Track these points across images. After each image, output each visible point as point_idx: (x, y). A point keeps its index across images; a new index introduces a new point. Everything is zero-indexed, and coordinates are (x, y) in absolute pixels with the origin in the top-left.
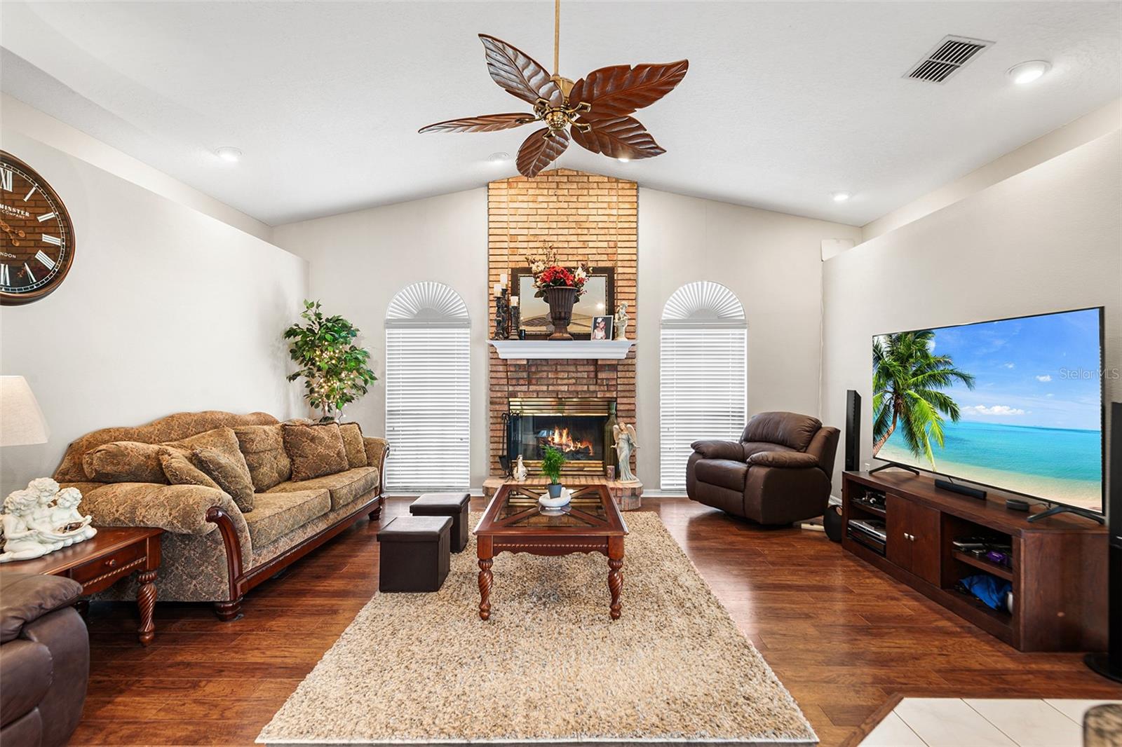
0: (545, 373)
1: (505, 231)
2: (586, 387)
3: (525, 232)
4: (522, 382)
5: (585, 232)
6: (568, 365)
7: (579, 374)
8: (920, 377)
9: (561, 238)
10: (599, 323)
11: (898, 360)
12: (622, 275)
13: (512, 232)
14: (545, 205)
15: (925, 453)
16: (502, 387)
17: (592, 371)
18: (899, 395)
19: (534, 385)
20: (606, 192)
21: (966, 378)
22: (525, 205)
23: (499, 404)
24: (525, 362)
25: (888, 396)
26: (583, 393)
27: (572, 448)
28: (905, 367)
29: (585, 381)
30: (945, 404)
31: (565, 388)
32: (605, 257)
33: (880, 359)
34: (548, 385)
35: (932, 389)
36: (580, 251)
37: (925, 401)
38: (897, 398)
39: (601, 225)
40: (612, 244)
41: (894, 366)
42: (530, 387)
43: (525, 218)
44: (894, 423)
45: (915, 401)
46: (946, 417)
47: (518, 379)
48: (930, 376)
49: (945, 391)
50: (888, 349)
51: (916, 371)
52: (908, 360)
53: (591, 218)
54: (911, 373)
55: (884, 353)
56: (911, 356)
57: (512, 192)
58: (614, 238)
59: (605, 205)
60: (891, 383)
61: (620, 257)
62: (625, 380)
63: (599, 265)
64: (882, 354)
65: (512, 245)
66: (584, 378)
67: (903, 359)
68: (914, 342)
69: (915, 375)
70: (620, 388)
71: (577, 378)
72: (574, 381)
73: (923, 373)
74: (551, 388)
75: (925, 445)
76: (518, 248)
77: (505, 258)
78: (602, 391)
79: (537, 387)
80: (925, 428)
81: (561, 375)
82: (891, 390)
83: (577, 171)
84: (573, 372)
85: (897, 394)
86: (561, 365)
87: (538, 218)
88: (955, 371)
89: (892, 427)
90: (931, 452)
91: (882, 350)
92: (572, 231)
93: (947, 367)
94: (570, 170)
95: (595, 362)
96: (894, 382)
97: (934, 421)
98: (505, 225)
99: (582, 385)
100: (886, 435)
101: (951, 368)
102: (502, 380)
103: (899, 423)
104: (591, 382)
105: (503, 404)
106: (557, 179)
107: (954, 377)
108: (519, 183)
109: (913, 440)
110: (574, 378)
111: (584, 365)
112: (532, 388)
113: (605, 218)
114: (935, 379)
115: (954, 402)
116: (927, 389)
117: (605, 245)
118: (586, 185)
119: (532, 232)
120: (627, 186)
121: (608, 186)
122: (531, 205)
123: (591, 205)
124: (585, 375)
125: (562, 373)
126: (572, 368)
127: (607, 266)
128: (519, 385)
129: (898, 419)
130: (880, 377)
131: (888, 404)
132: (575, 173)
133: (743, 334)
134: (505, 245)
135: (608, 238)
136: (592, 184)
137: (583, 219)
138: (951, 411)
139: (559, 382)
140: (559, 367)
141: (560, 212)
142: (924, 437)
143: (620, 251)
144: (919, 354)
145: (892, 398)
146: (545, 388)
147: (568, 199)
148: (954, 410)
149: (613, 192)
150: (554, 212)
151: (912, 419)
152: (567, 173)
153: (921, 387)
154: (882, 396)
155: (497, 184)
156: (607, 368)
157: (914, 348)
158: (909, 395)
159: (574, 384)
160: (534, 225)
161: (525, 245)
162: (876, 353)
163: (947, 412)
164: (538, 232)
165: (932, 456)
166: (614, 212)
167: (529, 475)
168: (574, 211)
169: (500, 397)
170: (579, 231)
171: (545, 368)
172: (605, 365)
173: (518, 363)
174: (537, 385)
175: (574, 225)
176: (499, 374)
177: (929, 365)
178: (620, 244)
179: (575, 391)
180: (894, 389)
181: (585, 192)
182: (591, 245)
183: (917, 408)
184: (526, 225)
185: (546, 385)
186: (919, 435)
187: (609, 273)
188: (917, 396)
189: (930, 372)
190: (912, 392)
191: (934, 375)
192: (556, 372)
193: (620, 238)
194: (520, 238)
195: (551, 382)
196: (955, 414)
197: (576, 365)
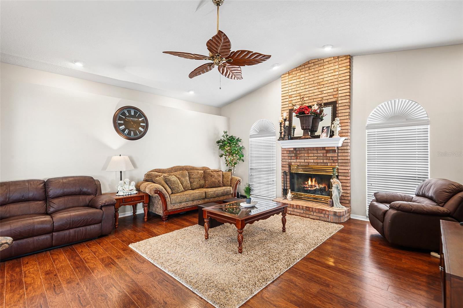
0: (303, 154)
1: (287, 94)
2: (322, 160)
3: (295, 93)
4: (293, 158)
5: (322, 86)
6: (313, 150)
7: (319, 154)
9: (311, 92)
10: (324, 130)
12: (341, 104)
13: (290, 94)
14: (304, 79)
16: (286, 160)
17: (325, 153)
19: (298, 159)
20: (332, 65)
22: (295, 81)
23: (285, 167)
24: (292, 149)
26: (320, 163)
27: (317, 187)
29: (321, 158)
31: (312, 161)
32: (332, 97)
34: (305, 159)
36: (320, 96)
39: (330, 81)
40: (335, 90)
42: (297, 160)
43: (295, 87)
47: (291, 157)
53: (325, 79)
57: (290, 76)
58: (337, 86)
59: (332, 71)
61: (340, 95)
62: (343, 157)
63: (329, 101)
65: (290, 99)
66: (321, 156)
70: (339, 161)
71: (317, 156)
72: (316, 158)
74: (306, 161)
76: (292, 100)
77: (287, 106)
78: (330, 163)
79: (300, 160)
81: (310, 155)
83: (318, 59)
84: (316, 153)
86: (310, 150)
87: (300, 85)
92: (316, 88)
94: (314, 59)
95: (324, 148)
98: (287, 91)
99: (320, 159)
102: (286, 157)
104: (325, 158)
105: (286, 167)
106: (309, 65)
108: (293, 72)
110: (316, 156)
111: (321, 150)
112: (298, 161)
113: (332, 78)
117: (332, 90)
118: (322, 64)
119: (298, 92)
120: (344, 58)
121: (334, 61)
122: (298, 80)
123: (325, 73)
124: (322, 155)
125: (311, 154)
126: (315, 152)
127: (333, 101)
132: (317, 60)
133: (427, 129)
134: (287, 100)
135: (333, 87)
136: (325, 63)
137: (321, 80)
139: (310, 158)
140: (309, 151)
141: (310, 80)
143: (340, 92)
146: (303, 161)
147: (313, 73)
149: (337, 64)
150: (308, 81)
152: (313, 61)
155: (284, 75)
156: (331, 152)
159: (316, 159)
160: (299, 89)
161: (295, 98)
164: (300, 91)
166: (337, 73)
168: (316, 78)
169: (285, 164)
170: (319, 87)
171: (303, 152)
172: (330, 150)
173: (290, 150)
174: (300, 159)
175: (316, 85)
176: (285, 154)
178: (339, 89)
179: (317, 162)
181: (322, 68)
182: (325, 92)
184: (296, 89)
185: (303, 159)
187: (334, 104)
192: (308, 153)
193: (340, 86)
194: (293, 96)
195: (306, 158)
197: (317, 150)
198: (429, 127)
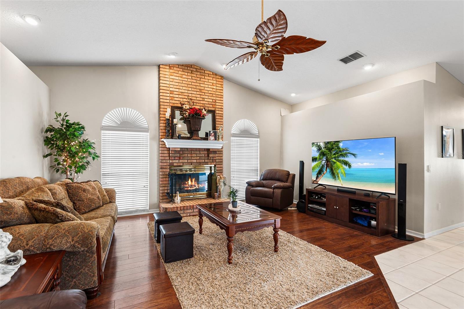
0: (186, 155)
1: (168, 89)
2: (204, 160)
3: (177, 90)
4: (176, 158)
5: (203, 94)
6: (196, 151)
7: (201, 155)
8: (337, 155)
9: (193, 95)
10: (211, 134)
11: (328, 150)
12: (218, 114)
13: (171, 89)
14: (186, 80)
15: (338, 179)
16: (167, 161)
17: (207, 154)
18: (328, 161)
19: (182, 160)
20: (211, 78)
21: (354, 155)
22: (177, 78)
23: (165, 168)
24: (179, 149)
25: (324, 162)
26: (202, 163)
27: (197, 187)
28: (331, 152)
29: (203, 158)
30: (346, 163)
31: (195, 161)
32: (211, 106)
33: (320, 149)
34: (188, 160)
35: (341, 159)
36: (202, 102)
37: (338, 163)
38: (327, 162)
39: (209, 92)
40: (214, 101)
41: (326, 152)
42: (180, 160)
43: (177, 84)
44: (326, 170)
45: (335, 163)
46: (347, 167)
47: (175, 157)
48: (340, 154)
49: (346, 159)
50: (324, 146)
51: (335, 153)
52: (332, 150)
53: (206, 89)
54: (333, 154)
55: (322, 148)
56: (333, 148)
57: (171, 71)
58: (215, 98)
59: (211, 84)
60: (325, 157)
61: (217, 107)
62: (219, 157)
63: (210, 109)
64: (321, 148)
65: (171, 95)
66: (203, 157)
67: (330, 150)
68: (334, 144)
69: (334, 154)
70: (217, 161)
71: (200, 157)
72: (199, 158)
73: (338, 154)
74: (189, 161)
75: (338, 177)
76: (174, 97)
77: (168, 101)
78: (210, 162)
79: (183, 161)
80: (338, 171)
81: (193, 155)
82: (325, 160)
83: (200, 67)
84: (198, 154)
85: (327, 161)
86: (193, 151)
87: (183, 85)
88: (350, 153)
89: (325, 172)
90: (341, 179)
91: (321, 147)
92: (198, 93)
93: (347, 151)
94: (197, 66)
95: (208, 150)
96: (326, 157)
97: (342, 169)
98: (168, 86)
99: (202, 159)
100: (323, 175)
101: (348, 152)
102: (167, 157)
103: (328, 170)
104: (206, 158)
105: (167, 169)
106: (192, 69)
107: (350, 154)
108: (175, 68)
109: (333, 175)
110: (199, 156)
111: (203, 151)
112: (181, 161)
113: (211, 89)
114: (342, 155)
115: (349, 162)
116: (339, 159)
117: (211, 100)
118: (203, 74)
119: (180, 91)
120: (220, 78)
121: (212, 76)
122: (180, 78)
123: (205, 83)
124: (203, 155)
125: (194, 155)
126: (198, 152)
127: (212, 109)
128: (175, 160)
129: (328, 169)
130: (320, 155)
131: (324, 164)
132: (199, 68)
133: (258, 140)
134: (168, 95)
135: (212, 98)
136: (206, 74)
137: (203, 88)
138: (348, 165)
139: (193, 158)
140: (192, 152)
141: (193, 84)
142: (338, 174)
143: (217, 104)
144: (336, 147)
145: (325, 162)
146: (186, 161)
147: (196, 78)
148: (349, 165)
149: (214, 79)
150: (190, 83)
151: (333, 169)
152: (195, 67)
153: (337, 158)
154: (321, 162)
155: (164, 66)
156: (213, 153)
157: (334, 146)
158: (332, 161)
159: (199, 159)
160: (181, 88)
161: (177, 96)
162: (319, 148)
163: (347, 166)
164: (183, 91)
165: (341, 180)
166: (215, 87)
167: (182, 201)
168: (198, 84)
169: (166, 166)
170: (201, 93)
171: (187, 152)
172: (212, 151)
173: (176, 150)
174: (183, 160)
175: (198, 90)
176: (165, 154)
177: (340, 151)
178: (217, 101)
179: (199, 162)
180: (326, 159)
181: (203, 77)
182: (206, 100)
183: (335, 165)
184: (178, 87)
185: (186, 160)
186: (336, 174)
187: (213, 112)
188: (335, 161)
189: (340, 153)
190: (333, 160)
191: (342, 154)
192: (191, 154)
193: (217, 99)
194: (175, 93)
195: (189, 158)
196: (350, 166)
197: (200, 151)
198: (259, 139)
